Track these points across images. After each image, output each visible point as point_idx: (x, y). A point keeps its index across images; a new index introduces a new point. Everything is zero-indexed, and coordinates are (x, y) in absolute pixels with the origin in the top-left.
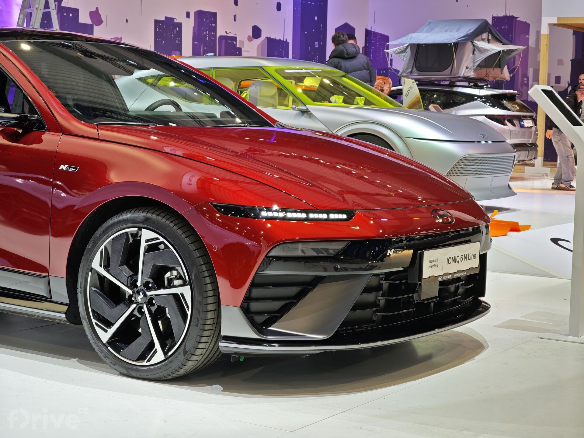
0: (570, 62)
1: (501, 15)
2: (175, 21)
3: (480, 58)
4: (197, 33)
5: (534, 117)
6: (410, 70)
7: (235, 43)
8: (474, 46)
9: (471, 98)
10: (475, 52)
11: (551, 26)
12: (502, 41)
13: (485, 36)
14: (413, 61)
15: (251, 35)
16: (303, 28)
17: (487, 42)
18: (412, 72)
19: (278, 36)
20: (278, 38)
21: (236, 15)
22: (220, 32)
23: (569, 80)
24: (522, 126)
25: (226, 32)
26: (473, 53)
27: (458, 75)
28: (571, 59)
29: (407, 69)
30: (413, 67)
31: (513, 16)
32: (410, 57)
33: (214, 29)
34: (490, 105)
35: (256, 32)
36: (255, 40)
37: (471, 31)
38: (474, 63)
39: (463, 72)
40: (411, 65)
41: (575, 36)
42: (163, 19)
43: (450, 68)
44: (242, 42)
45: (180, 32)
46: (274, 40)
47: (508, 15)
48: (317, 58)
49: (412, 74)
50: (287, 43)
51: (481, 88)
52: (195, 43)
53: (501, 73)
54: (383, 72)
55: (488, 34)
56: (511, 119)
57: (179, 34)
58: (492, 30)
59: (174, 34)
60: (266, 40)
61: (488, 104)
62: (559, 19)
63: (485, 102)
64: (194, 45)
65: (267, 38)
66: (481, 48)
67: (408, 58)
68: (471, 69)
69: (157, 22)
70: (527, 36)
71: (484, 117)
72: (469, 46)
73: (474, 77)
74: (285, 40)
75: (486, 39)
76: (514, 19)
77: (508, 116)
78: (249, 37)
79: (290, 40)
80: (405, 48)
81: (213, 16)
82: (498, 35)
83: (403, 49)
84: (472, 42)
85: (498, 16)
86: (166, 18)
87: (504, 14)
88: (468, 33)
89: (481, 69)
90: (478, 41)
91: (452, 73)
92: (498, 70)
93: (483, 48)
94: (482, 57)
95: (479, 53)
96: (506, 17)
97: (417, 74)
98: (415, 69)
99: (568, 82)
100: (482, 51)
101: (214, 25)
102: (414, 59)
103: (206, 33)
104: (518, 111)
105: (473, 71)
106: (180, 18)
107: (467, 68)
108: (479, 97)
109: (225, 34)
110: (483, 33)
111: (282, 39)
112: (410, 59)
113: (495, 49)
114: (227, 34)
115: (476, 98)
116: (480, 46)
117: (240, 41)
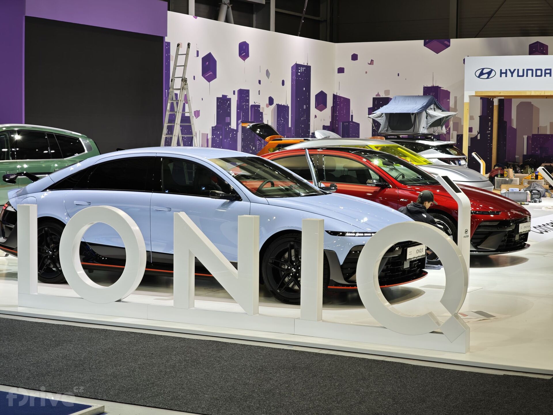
0: (479, 117)
1: (430, 85)
2: (228, 97)
3: (431, 121)
4: (239, 104)
5: (466, 159)
6: (386, 129)
7: (259, 109)
8: (427, 113)
9: (427, 147)
10: (428, 117)
11: (471, 97)
12: (442, 109)
13: (432, 106)
14: (388, 123)
15: (268, 103)
16: (297, 97)
17: (434, 110)
18: (388, 130)
19: (283, 103)
20: (283, 104)
21: (260, 91)
22: (251, 103)
23: (478, 130)
24: (460, 165)
25: (254, 102)
26: (427, 118)
27: (419, 133)
28: (479, 116)
29: (384, 128)
30: (388, 127)
31: (438, 86)
32: (385, 120)
33: (248, 101)
34: (440, 152)
35: (271, 101)
36: (270, 106)
37: (425, 104)
38: (427, 124)
39: (421, 130)
40: (387, 126)
41: (481, 100)
42: (221, 97)
43: (413, 128)
44: (263, 108)
45: (230, 104)
46: (281, 105)
47: (435, 85)
48: (305, 116)
49: (388, 132)
50: (288, 107)
51: (432, 140)
52: (238, 111)
53: (442, 130)
54: (346, 124)
55: (434, 105)
56: (453, 160)
57: (229, 106)
58: (437, 103)
59: (227, 106)
60: (276, 106)
61: (439, 151)
62: (476, 92)
63: (437, 150)
64: (237, 112)
65: (277, 104)
66: (432, 115)
67: (384, 121)
68: (425, 128)
69: (218, 98)
70: (448, 100)
71: (437, 159)
72: (424, 114)
73: (427, 133)
74: (287, 105)
75: (433, 109)
76: (439, 89)
77: (452, 158)
78: (267, 104)
79: (290, 106)
80: (381, 114)
81: (247, 92)
82: (440, 105)
83: (380, 115)
84: (426, 111)
85: (428, 86)
86: (223, 95)
87: (432, 85)
88: (423, 105)
89: (431, 128)
90: (429, 110)
91: (414, 131)
92: (440, 128)
93: (433, 115)
94: (432, 121)
95: (430, 118)
96: (433, 87)
97: (391, 132)
98: (389, 129)
99: (478, 131)
100: (432, 117)
101: (248, 98)
102: (388, 122)
103: (244, 103)
104: (456, 155)
105: (426, 129)
106: (230, 95)
107: (423, 128)
108: (433, 147)
109: (254, 104)
110: (432, 105)
111: (285, 105)
112: (385, 122)
113: (440, 116)
114: (255, 103)
115: (431, 147)
116: (430, 114)
117: (262, 107)
